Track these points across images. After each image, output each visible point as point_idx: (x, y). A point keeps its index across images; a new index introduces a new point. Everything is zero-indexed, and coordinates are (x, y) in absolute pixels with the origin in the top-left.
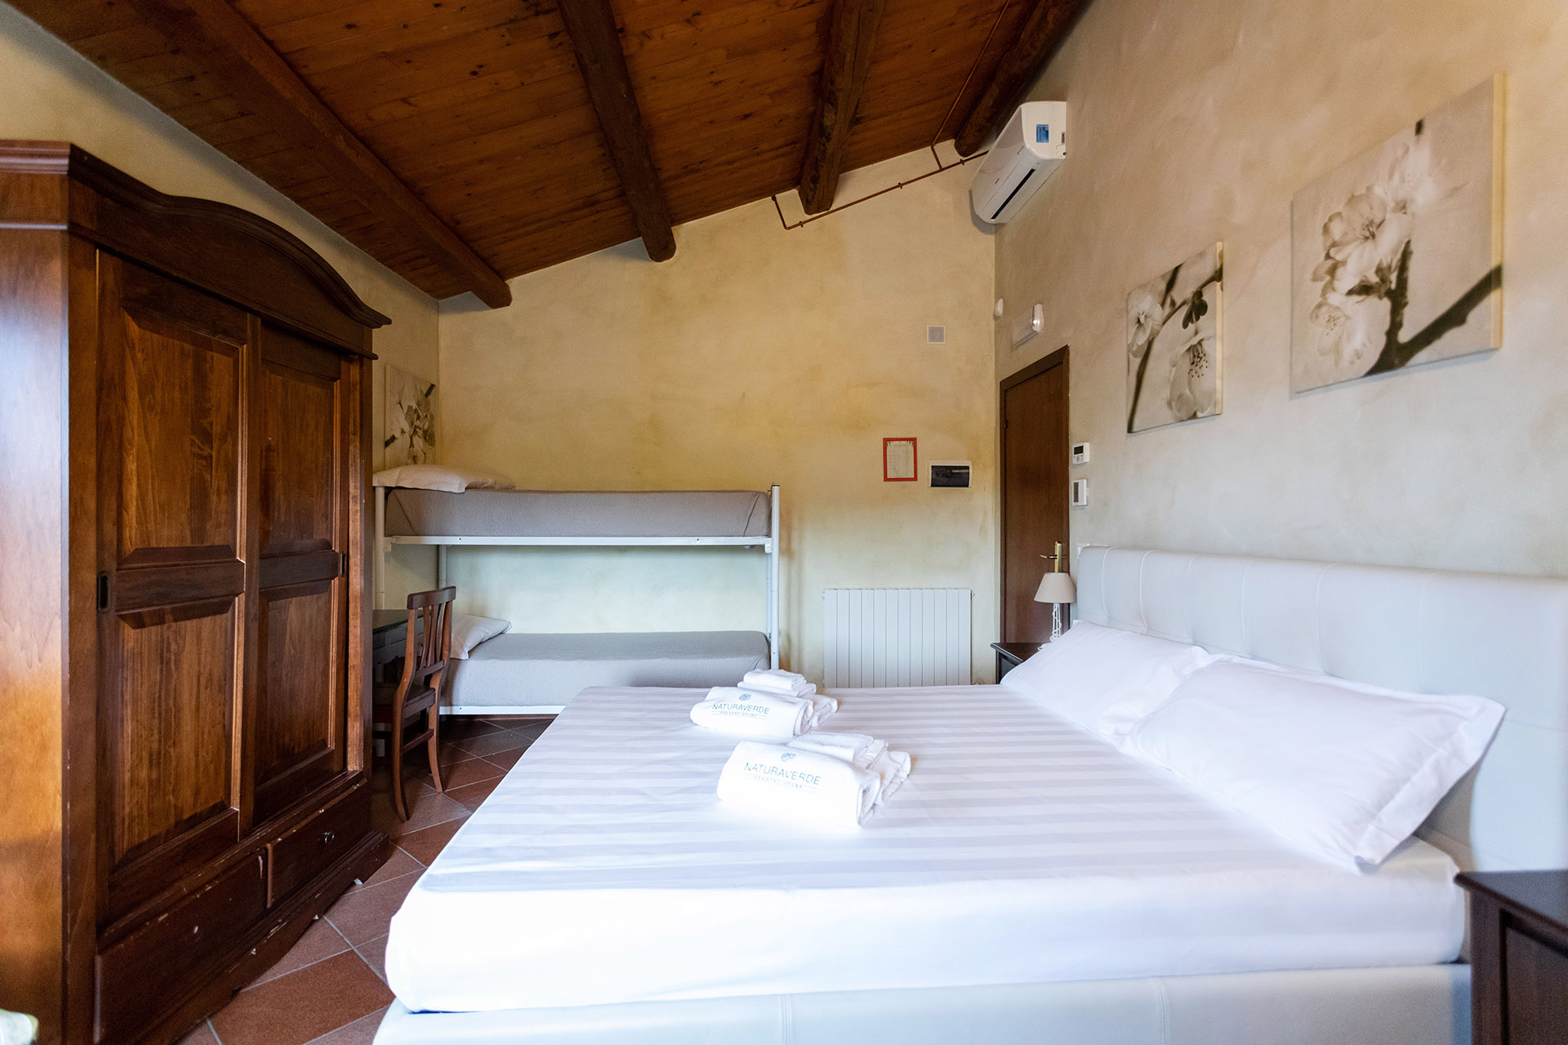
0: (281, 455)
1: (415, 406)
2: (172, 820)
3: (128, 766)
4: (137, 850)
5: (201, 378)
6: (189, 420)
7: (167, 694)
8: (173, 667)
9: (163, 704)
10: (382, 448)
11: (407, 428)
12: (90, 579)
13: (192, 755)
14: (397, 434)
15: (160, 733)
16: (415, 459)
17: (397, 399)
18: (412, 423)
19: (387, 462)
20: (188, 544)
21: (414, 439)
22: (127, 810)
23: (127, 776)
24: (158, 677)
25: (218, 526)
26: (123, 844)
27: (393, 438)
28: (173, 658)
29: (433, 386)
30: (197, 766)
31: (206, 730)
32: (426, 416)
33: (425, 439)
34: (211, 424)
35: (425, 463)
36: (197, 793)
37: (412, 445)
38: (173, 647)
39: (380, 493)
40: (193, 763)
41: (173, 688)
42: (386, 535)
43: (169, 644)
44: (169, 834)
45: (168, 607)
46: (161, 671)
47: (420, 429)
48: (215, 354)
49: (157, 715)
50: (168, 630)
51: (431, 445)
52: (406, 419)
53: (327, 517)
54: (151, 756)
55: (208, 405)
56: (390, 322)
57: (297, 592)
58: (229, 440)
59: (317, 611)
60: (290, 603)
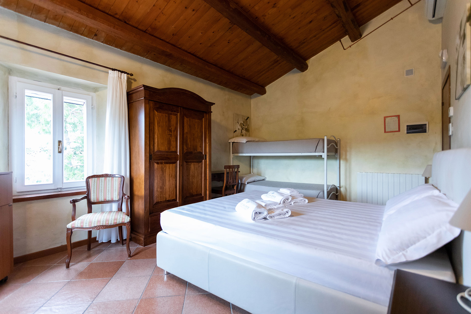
0: (189, 134)
1: (242, 123)
2: (164, 200)
3: (156, 188)
4: (157, 203)
5: (169, 120)
6: (167, 128)
7: (163, 176)
8: (164, 172)
9: (162, 178)
10: (233, 133)
11: (240, 128)
12: (148, 155)
13: (168, 189)
14: (237, 130)
15: (162, 183)
16: (243, 136)
17: (237, 121)
18: (242, 127)
19: (234, 137)
20: (167, 150)
21: (242, 131)
22: (156, 195)
23: (156, 189)
24: (161, 173)
25: (173, 147)
26: (155, 201)
27: (236, 131)
28: (164, 170)
29: (248, 117)
30: (169, 191)
31: (171, 185)
32: (246, 125)
33: (246, 130)
34: (172, 128)
35: (246, 136)
36: (169, 196)
37: (242, 132)
38: (164, 168)
39: (231, 144)
40: (169, 190)
41: (164, 176)
42: (233, 153)
43: (163, 168)
44: (164, 202)
45: (163, 161)
46: (162, 172)
47: (244, 128)
48: (172, 116)
49: (161, 180)
50: (163, 165)
51: (248, 132)
52: (240, 126)
53: (201, 147)
54: (160, 187)
55: (171, 125)
56: (214, 104)
57: (193, 162)
58: (175, 131)
59: (199, 166)
60: (192, 164)
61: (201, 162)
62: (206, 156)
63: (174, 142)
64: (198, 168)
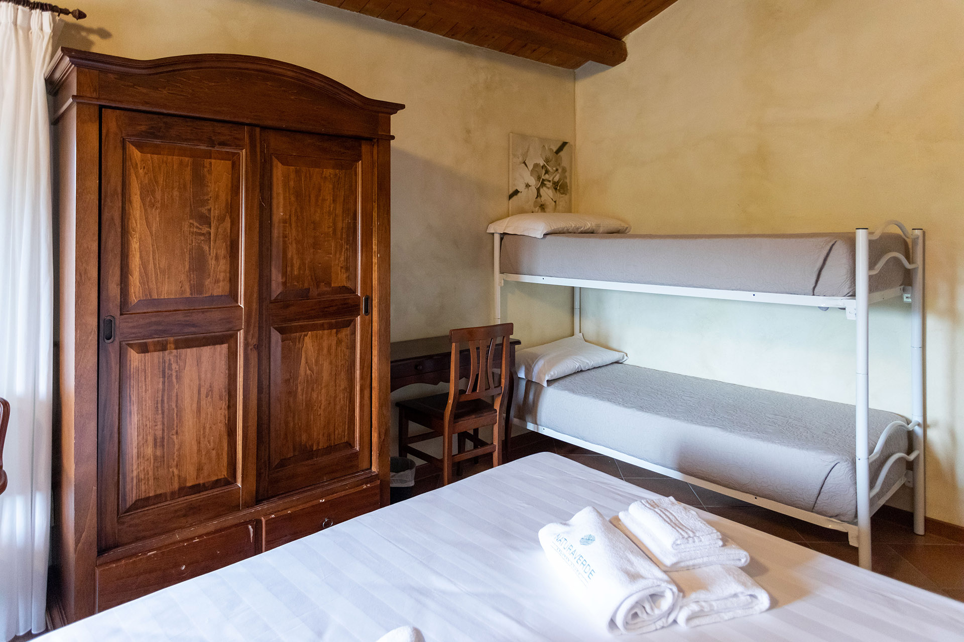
0: (294, 225)
1: (542, 163)
2: (176, 486)
3: (135, 444)
4: (143, 502)
5: (199, 179)
6: (188, 209)
7: (169, 398)
8: (174, 380)
9: (166, 405)
10: (506, 198)
11: (532, 181)
12: (93, 321)
13: (194, 443)
14: (521, 188)
15: (163, 424)
16: (543, 207)
17: (521, 159)
18: (539, 178)
19: (510, 212)
20: (188, 295)
21: (542, 191)
22: (135, 473)
23: (135, 451)
24: (161, 386)
25: (217, 281)
26: (132, 496)
27: (516, 192)
28: (174, 374)
29: (565, 144)
30: (199, 451)
31: (208, 426)
32: (557, 170)
33: (556, 189)
34: (210, 210)
35: (555, 210)
36: (200, 469)
37: (539, 195)
38: (174, 366)
39: (497, 238)
40: (195, 448)
41: (174, 394)
42: (502, 272)
43: (170, 364)
44: (173, 495)
45: (172, 339)
46: (164, 383)
47: (550, 181)
48: (213, 161)
49: (160, 412)
50: (170, 355)
51: (562, 194)
52: (531, 175)
53: (347, 269)
54: (155, 440)
55: (206, 198)
56: (402, 107)
57: (314, 328)
58: (228, 219)
59: (339, 342)
60: (306, 335)
61: (350, 323)
62: (368, 300)
63: (222, 262)
64: (334, 347)
